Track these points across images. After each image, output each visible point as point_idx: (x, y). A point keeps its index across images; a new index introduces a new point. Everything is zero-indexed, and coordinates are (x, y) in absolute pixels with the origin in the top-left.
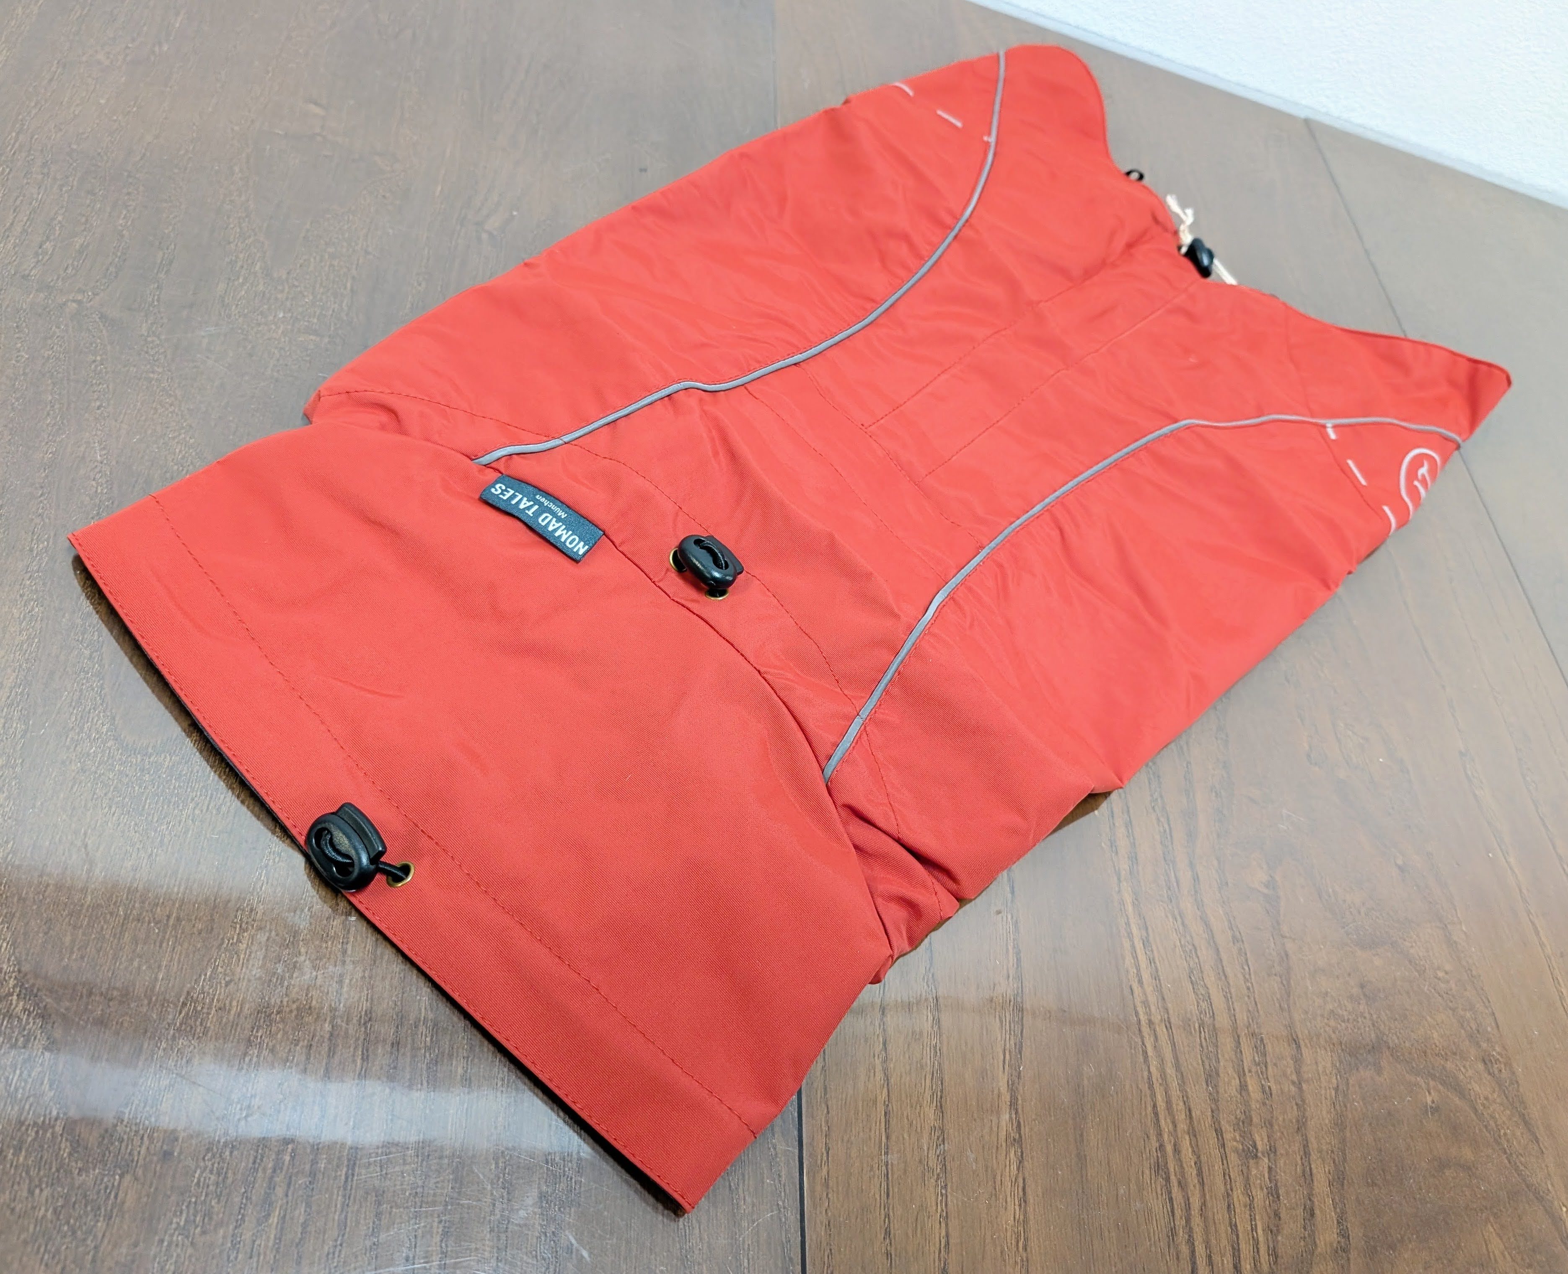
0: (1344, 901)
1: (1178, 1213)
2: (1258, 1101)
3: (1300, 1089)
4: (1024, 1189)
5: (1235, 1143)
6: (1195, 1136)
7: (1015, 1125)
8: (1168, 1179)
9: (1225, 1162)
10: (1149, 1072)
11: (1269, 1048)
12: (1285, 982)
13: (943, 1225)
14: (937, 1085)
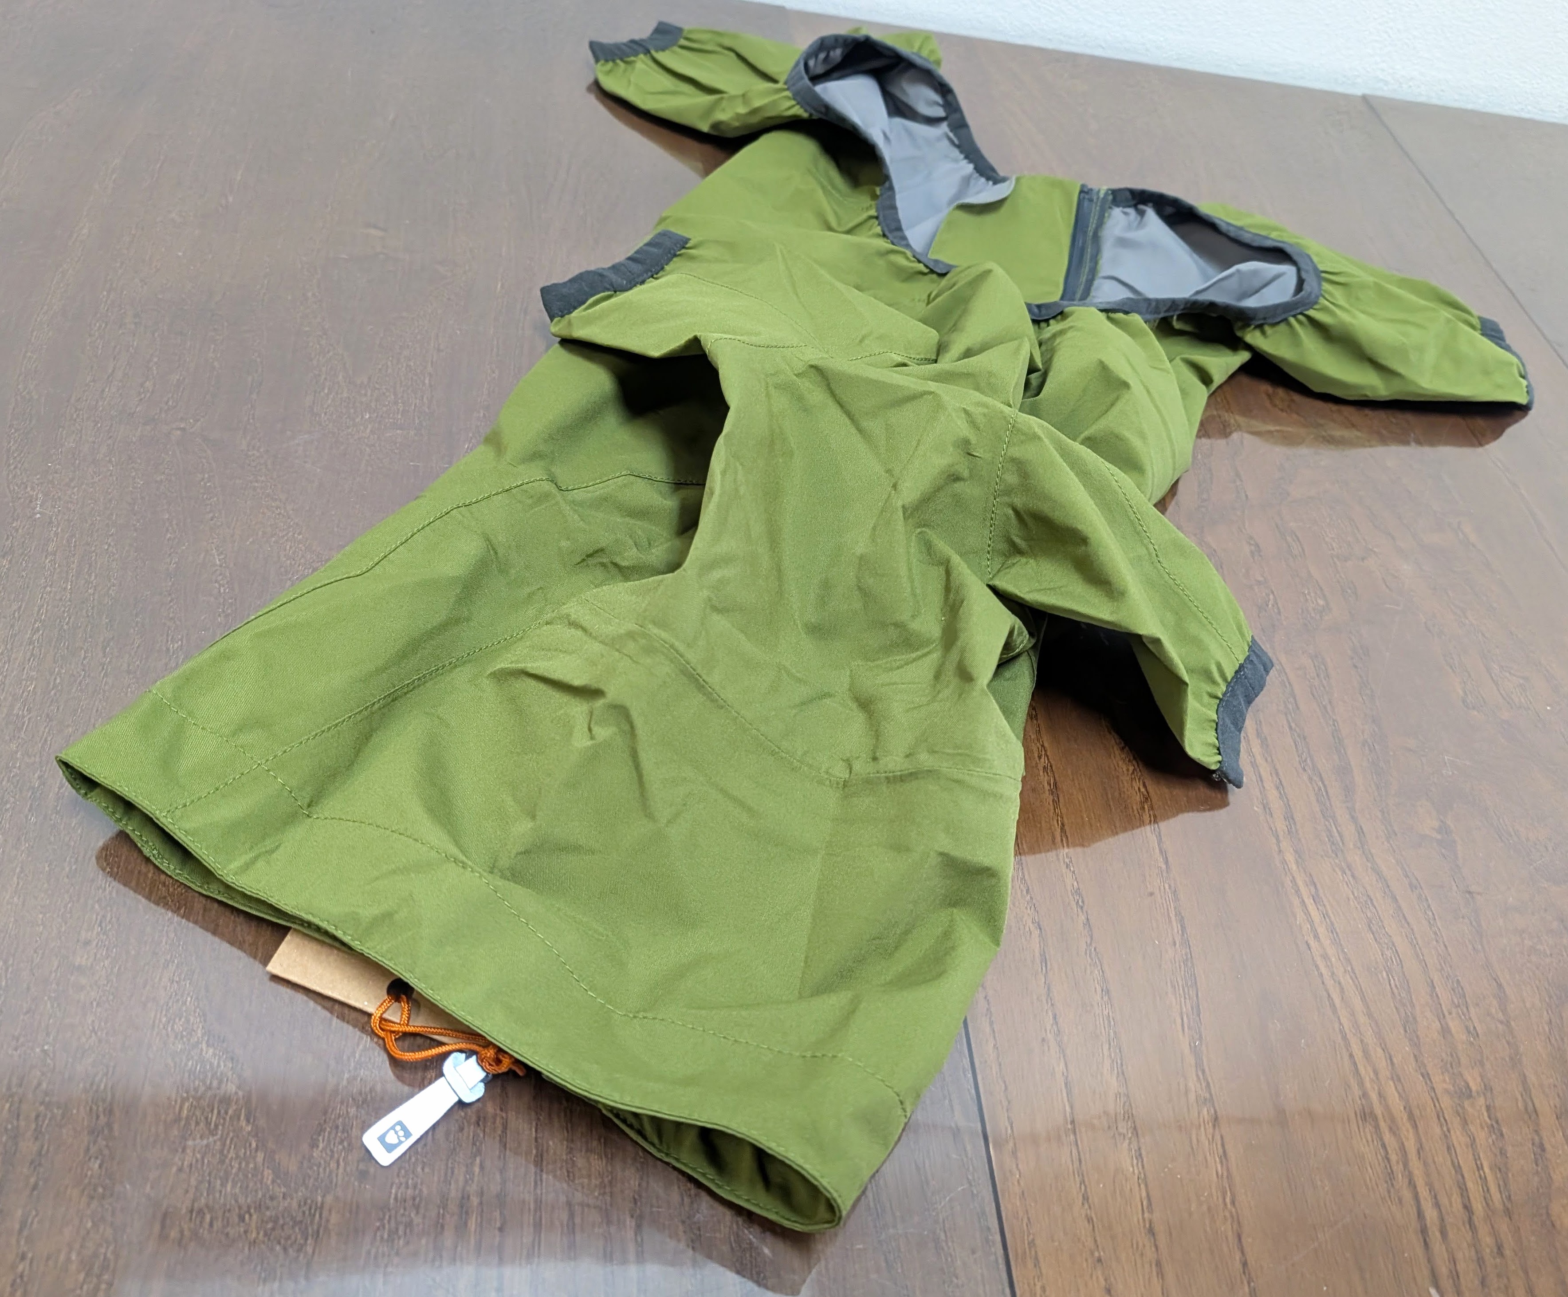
0: (1528, 839)
1: (1393, 1158)
2: (1464, 1043)
3: (1509, 1027)
4: (1223, 1145)
5: (1445, 1086)
7: (1204, 1085)
8: (1377, 1127)
9: (1437, 1105)
10: (1341, 1024)
11: (1467, 991)
12: (1474, 923)
13: (1143, 1186)
14: (1115, 1053)
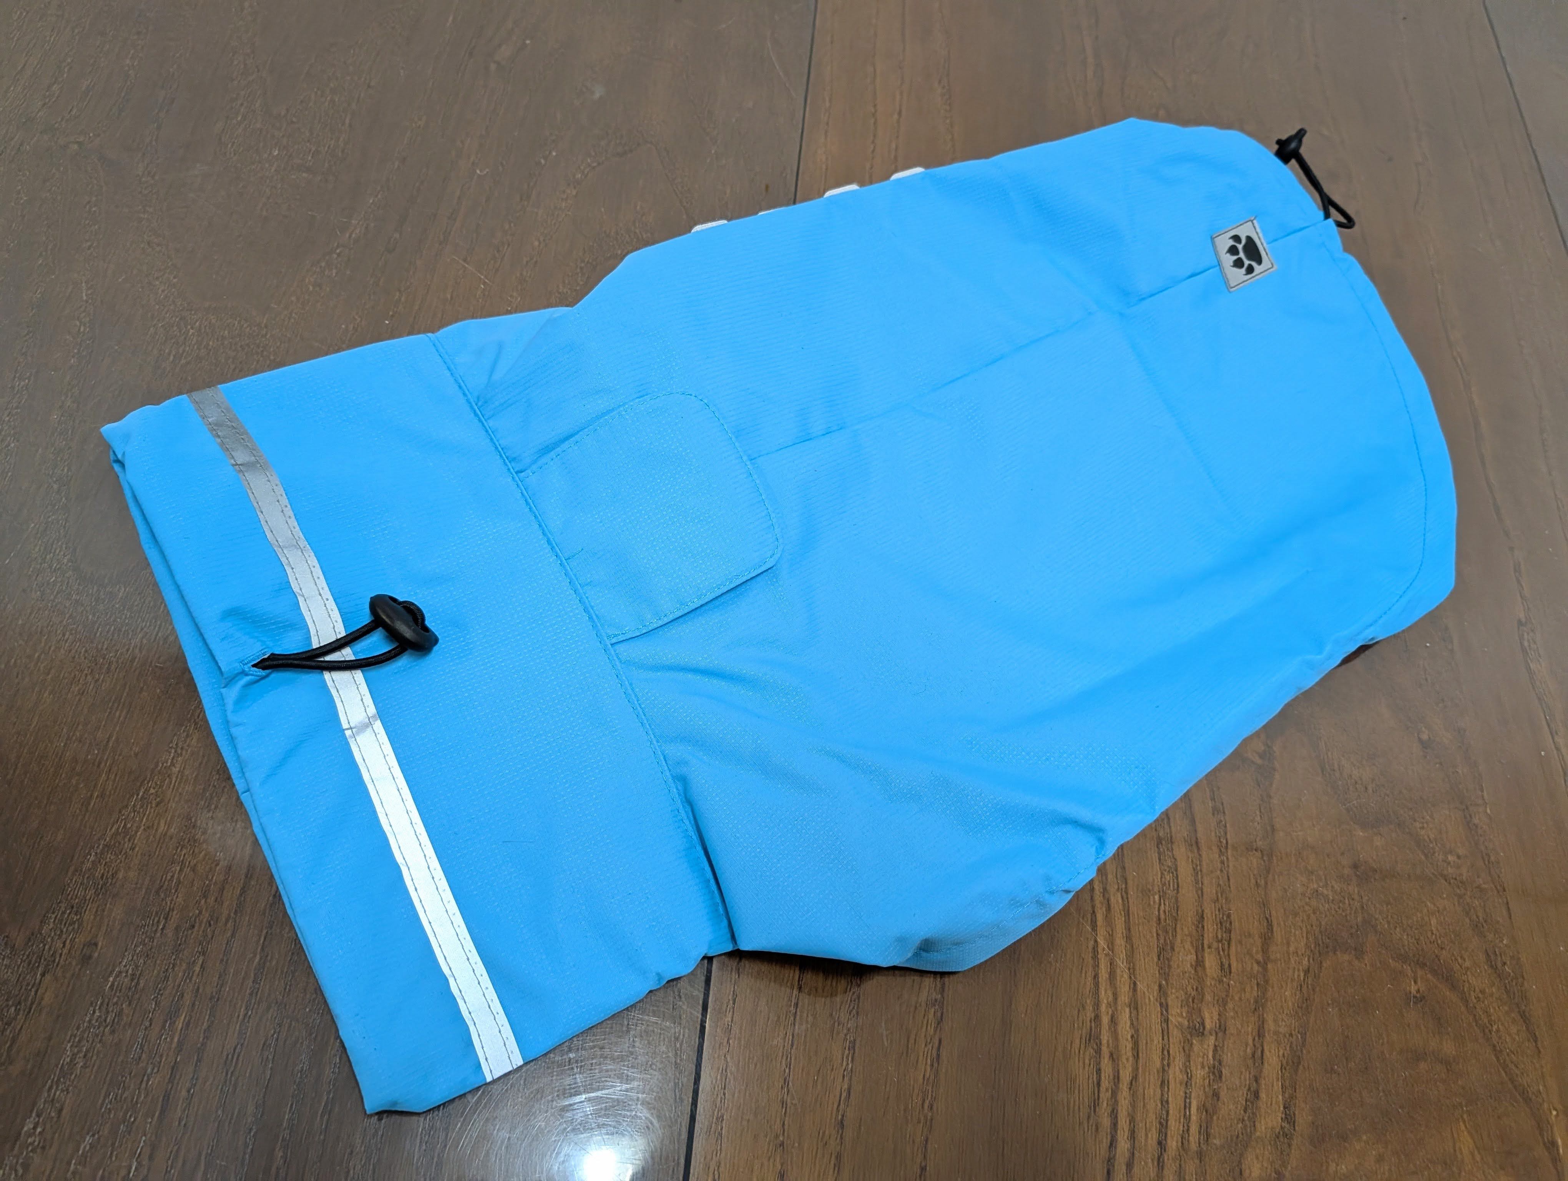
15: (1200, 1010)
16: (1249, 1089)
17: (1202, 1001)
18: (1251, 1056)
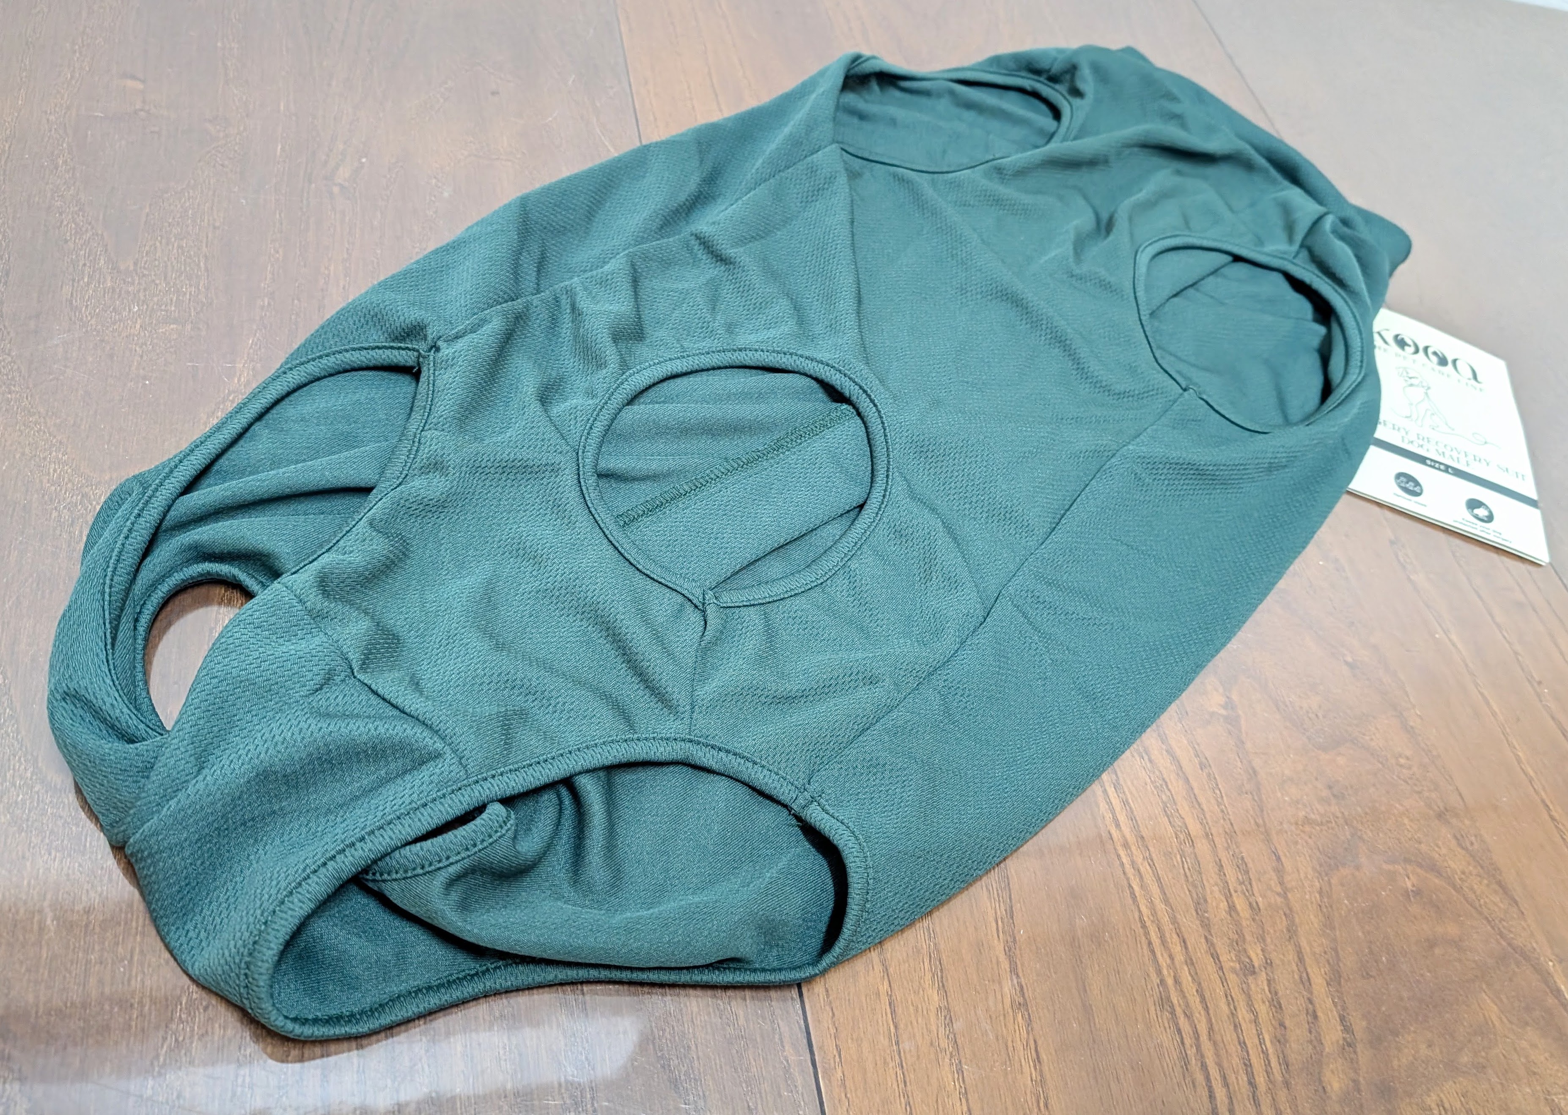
0: (1301, 708)
1: (1188, 1042)
2: (1247, 919)
3: (1286, 898)
4: (1036, 1048)
5: (1232, 964)
6: (1193, 964)
7: (1018, 989)
8: (1173, 1013)
9: (1225, 984)
10: (1140, 911)
11: (1250, 865)
12: (1256, 798)
13: (964, 1100)
14: (935, 965)
15: (1245, 950)
16: (1307, 1013)
17: (1244, 940)
18: (1299, 981)
